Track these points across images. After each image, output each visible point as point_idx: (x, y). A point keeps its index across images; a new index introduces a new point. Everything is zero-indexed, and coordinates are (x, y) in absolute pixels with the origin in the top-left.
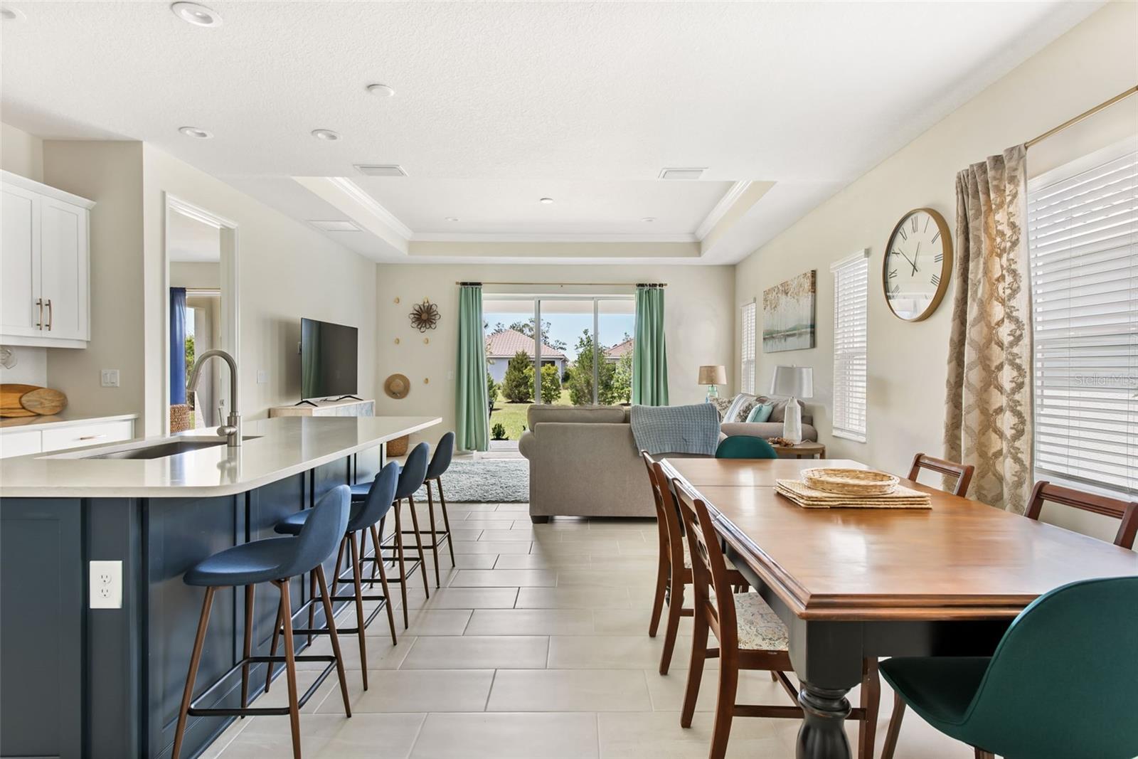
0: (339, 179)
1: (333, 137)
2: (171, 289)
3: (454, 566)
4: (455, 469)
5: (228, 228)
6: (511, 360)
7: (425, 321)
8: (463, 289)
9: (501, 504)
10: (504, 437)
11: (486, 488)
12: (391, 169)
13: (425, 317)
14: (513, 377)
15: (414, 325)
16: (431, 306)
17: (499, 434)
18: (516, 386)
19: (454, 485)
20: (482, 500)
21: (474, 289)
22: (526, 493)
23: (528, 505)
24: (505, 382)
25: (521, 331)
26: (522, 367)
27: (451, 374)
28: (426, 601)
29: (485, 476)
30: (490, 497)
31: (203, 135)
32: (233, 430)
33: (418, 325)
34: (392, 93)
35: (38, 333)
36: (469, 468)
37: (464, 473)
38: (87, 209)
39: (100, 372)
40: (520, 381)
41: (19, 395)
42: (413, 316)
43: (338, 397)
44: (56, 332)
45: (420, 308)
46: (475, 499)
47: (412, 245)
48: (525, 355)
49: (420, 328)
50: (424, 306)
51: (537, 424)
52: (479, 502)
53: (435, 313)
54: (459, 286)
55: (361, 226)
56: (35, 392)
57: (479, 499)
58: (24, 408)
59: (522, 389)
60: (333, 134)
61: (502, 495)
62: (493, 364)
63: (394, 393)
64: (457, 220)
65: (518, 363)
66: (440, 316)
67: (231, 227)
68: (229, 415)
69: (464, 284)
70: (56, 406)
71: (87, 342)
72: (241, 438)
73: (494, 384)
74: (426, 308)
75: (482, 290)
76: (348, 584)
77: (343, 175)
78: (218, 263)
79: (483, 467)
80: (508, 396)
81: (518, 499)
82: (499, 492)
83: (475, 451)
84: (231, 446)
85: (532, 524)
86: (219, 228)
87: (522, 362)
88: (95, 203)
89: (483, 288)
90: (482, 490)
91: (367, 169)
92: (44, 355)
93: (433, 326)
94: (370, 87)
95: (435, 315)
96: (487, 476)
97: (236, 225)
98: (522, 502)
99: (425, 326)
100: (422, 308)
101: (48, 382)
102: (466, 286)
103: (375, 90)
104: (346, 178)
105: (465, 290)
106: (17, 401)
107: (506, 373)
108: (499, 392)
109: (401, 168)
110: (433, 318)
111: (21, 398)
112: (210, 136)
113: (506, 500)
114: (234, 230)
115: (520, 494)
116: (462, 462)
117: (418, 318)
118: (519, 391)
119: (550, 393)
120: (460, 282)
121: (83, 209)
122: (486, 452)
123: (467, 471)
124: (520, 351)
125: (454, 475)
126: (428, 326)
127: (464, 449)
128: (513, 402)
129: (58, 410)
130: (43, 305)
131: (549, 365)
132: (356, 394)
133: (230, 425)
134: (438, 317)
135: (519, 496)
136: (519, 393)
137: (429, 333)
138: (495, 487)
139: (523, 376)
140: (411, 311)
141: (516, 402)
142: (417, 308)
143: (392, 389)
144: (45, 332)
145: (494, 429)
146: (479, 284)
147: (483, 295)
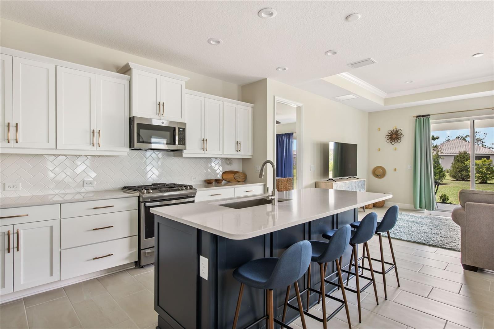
0: (343, 74)
1: (335, 53)
2: (277, 135)
3: (399, 286)
4: (411, 220)
5: (299, 107)
6: (455, 156)
7: (394, 139)
8: (418, 119)
9: (439, 249)
10: (448, 202)
11: (430, 235)
12: (367, 61)
13: (394, 136)
14: (457, 166)
15: (388, 141)
16: (398, 130)
17: (444, 200)
18: (459, 171)
19: (408, 229)
20: (426, 243)
21: (425, 119)
22: (458, 244)
23: (460, 253)
24: (452, 169)
25: (464, 139)
26: (464, 160)
27: (410, 166)
28: (376, 307)
29: (431, 227)
30: (432, 242)
31: (285, 69)
32: (273, 197)
33: (390, 141)
34: (360, 16)
35: (237, 153)
36: (421, 220)
37: (416, 223)
38: (252, 108)
39: (255, 166)
40: (463, 168)
41: (234, 174)
42: (387, 136)
43: (347, 177)
44: (242, 153)
45: (392, 132)
46: (421, 241)
47: (386, 101)
48: (466, 153)
49: (392, 142)
50: (394, 131)
51: (467, 203)
52: (424, 244)
53: (401, 134)
54: (415, 118)
55: (358, 95)
56: (238, 173)
57: (424, 242)
58: (235, 179)
59: (464, 173)
60: (334, 51)
61: (441, 242)
62: (443, 159)
63: (377, 176)
64: (412, 82)
65: (461, 158)
66: (403, 135)
67: (300, 106)
68: (272, 190)
69: (418, 117)
70: (243, 179)
71: (252, 156)
72: (277, 201)
73: (443, 170)
74: (395, 131)
75: (430, 119)
76: (345, 273)
77: (344, 72)
78: (296, 123)
79: (430, 221)
80: (454, 177)
81: (453, 247)
82: (439, 239)
83: (425, 210)
84: (273, 205)
85: (463, 269)
86: (296, 107)
87: (464, 158)
88: (254, 105)
89: (430, 118)
90: (426, 236)
91: (355, 65)
92: (241, 160)
93: (399, 141)
94: (347, 18)
95: (400, 135)
96: (432, 227)
97: (302, 105)
98: (456, 251)
99: (395, 141)
100: (393, 132)
101: (242, 170)
102: (419, 118)
103: (350, 19)
104: (347, 72)
105: (419, 120)
106: (233, 177)
107: (452, 164)
108: (447, 174)
109: (372, 59)
110: (399, 136)
111: (234, 175)
112: (287, 69)
113: (443, 246)
114: (301, 107)
115: (455, 244)
116: (416, 215)
117: (391, 137)
118: (461, 174)
119: (486, 176)
120: (416, 116)
121: (250, 108)
122: (432, 211)
123: (419, 222)
124: (463, 151)
125: (410, 223)
126: (396, 141)
127: (418, 208)
128: (457, 180)
129: (244, 180)
130: (238, 143)
131: (485, 159)
132: (357, 176)
133: (272, 195)
134: (402, 136)
135: (453, 245)
136: (462, 175)
137: (397, 145)
138: (437, 236)
139: (464, 165)
140: (387, 134)
141: (460, 180)
142: (390, 132)
143: (376, 173)
144: (239, 153)
145: (441, 197)
146: (428, 115)
147: (431, 121)
